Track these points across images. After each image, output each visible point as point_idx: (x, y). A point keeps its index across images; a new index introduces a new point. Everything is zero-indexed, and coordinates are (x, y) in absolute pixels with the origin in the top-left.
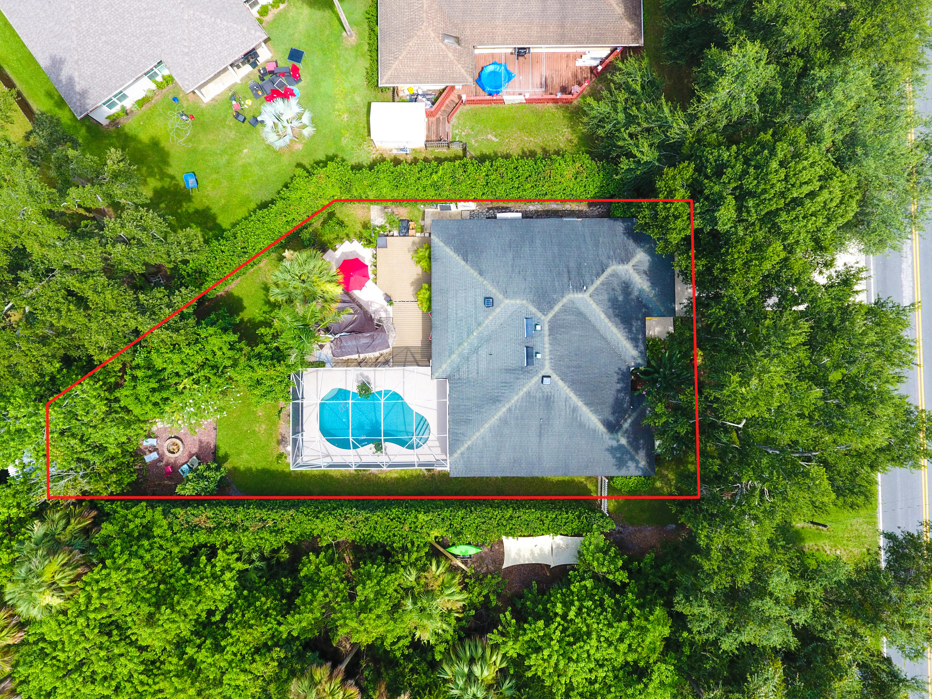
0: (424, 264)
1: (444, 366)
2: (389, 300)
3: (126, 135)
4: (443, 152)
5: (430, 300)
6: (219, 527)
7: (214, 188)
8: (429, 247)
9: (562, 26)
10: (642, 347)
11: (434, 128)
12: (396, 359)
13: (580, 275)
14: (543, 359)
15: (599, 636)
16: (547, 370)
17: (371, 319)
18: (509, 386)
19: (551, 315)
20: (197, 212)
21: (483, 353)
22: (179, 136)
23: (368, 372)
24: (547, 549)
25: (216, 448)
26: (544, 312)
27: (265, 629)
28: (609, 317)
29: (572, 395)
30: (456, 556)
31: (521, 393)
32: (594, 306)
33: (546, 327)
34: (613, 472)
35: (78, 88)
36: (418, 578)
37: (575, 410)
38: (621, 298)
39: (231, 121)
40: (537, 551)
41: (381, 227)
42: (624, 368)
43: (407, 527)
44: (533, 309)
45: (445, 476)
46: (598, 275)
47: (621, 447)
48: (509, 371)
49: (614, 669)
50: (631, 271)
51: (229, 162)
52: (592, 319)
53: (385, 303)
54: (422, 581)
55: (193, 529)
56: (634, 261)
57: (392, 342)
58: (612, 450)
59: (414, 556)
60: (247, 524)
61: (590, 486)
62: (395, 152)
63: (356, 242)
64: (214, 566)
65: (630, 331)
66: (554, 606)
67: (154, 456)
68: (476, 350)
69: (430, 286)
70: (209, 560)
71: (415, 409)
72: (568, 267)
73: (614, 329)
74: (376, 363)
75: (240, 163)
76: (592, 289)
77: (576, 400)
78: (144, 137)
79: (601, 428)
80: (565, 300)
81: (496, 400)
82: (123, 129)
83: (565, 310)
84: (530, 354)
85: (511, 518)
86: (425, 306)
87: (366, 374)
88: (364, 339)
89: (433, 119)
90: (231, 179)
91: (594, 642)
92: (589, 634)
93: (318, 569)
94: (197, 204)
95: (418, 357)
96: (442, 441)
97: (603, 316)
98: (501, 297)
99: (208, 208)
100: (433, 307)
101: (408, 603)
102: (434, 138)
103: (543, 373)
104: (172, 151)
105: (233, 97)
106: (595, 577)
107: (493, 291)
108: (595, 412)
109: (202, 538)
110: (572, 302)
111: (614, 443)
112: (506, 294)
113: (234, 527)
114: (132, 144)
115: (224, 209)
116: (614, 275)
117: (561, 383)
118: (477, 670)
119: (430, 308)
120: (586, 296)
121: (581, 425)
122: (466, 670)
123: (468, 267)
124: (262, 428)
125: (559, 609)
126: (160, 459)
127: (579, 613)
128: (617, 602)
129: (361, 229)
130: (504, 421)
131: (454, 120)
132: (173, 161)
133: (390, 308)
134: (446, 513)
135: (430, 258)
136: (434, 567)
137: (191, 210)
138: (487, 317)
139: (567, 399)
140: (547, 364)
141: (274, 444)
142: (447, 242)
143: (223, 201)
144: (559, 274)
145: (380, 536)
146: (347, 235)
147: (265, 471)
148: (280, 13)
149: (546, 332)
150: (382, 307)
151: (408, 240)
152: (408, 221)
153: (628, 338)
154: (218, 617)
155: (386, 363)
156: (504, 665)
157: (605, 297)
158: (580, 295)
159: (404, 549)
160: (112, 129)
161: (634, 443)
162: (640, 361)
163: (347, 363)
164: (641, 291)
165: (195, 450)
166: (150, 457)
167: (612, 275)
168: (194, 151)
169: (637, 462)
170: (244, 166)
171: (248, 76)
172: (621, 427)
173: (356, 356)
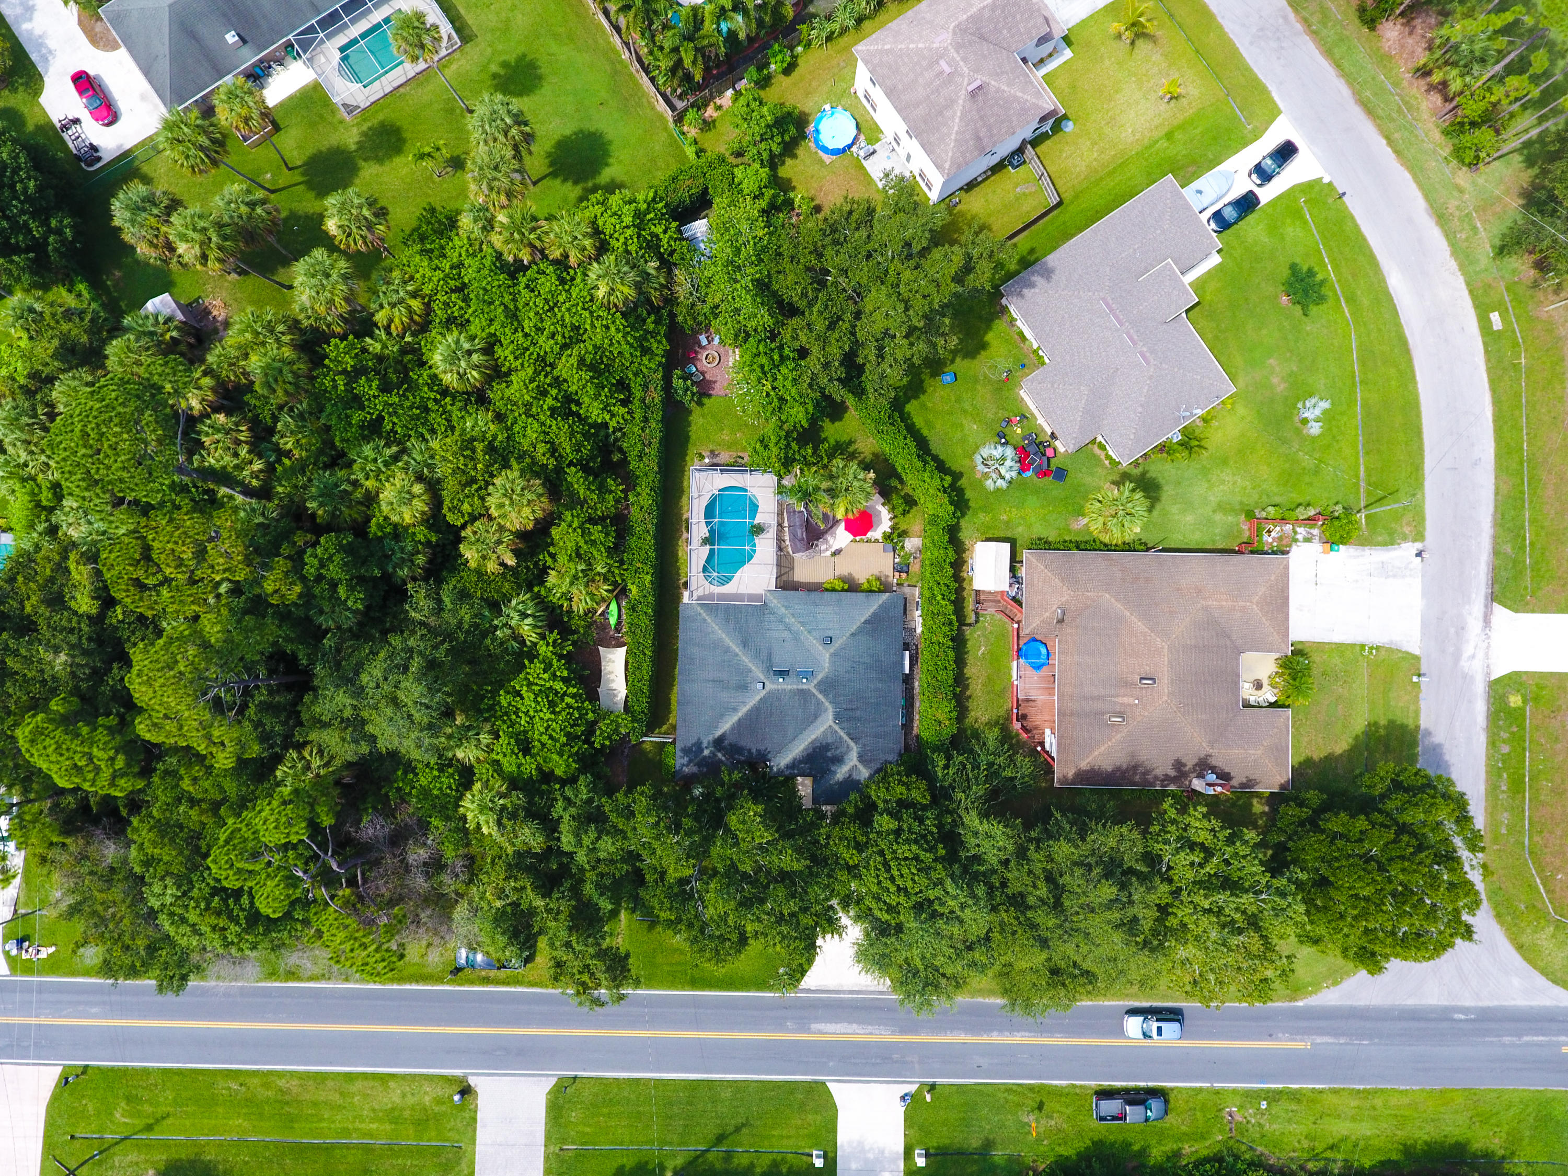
0: (866, 586)
1: (775, 601)
2: (836, 553)
3: (992, 320)
4: (970, 605)
5: (834, 590)
6: (646, 407)
7: (942, 398)
8: (880, 591)
9: (1072, 714)
10: (787, 773)
11: (991, 597)
12: (784, 558)
13: (849, 720)
14: (779, 683)
15: (552, 721)
16: (769, 686)
17: (818, 539)
18: (757, 654)
19: (814, 691)
20: (922, 381)
21: (786, 634)
22: (990, 367)
23: (772, 533)
24: (614, 686)
25: (709, 396)
26: (818, 686)
27: (568, 451)
28: (812, 743)
29: (748, 707)
30: (608, 606)
31: (750, 665)
32: (822, 729)
33: (805, 687)
34: (679, 745)
35: (1025, 291)
36: (599, 574)
37: (735, 710)
38: (829, 754)
39: (1002, 414)
40: (612, 677)
41: (903, 547)
42: (769, 756)
43: (639, 565)
44: (820, 677)
45: (678, 598)
46: (848, 734)
47: (702, 751)
48: (770, 655)
49: (527, 732)
50: (851, 764)
51: (965, 412)
52: (811, 728)
53: (833, 550)
54: (597, 578)
55: (645, 387)
56: (861, 767)
57: (797, 556)
58: (698, 744)
59: (617, 571)
60: (648, 431)
61: (665, 727)
62: (970, 561)
63: (890, 524)
64: (614, 405)
65: (800, 762)
66: (574, 687)
67: (704, 342)
68: (788, 628)
69: (846, 591)
70: (621, 400)
71: (738, 575)
72: (857, 709)
73: (802, 747)
74: (780, 540)
75: (964, 422)
76: (837, 728)
77: (743, 710)
78: (990, 337)
79: (718, 733)
80: (827, 704)
81: (745, 644)
82: (998, 318)
83: (819, 703)
84: (783, 673)
85: (645, 654)
86: (828, 586)
87: (771, 530)
88: (801, 533)
89: (999, 598)
90: (950, 413)
91: (548, 716)
92: (553, 712)
93: (611, 492)
94: (928, 381)
95: (784, 578)
96: (711, 596)
97: (813, 737)
98: (832, 651)
99: (924, 392)
100: (826, 593)
101: (581, 567)
102: (982, 597)
103: (767, 683)
104: (976, 361)
105: (1023, 417)
106: (595, 723)
107: (837, 644)
108: (733, 728)
109: (638, 393)
110: (826, 710)
111: (705, 744)
112: (834, 655)
113: (646, 420)
114: (983, 326)
115: (924, 406)
116: (849, 749)
117: (758, 698)
118: (529, 621)
119: (827, 590)
120: (831, 722)
121: (722, 716)
122: (529, 612)
123: (858, 624)
124: (725, 436)
125: (572, 690)
126: (700, 346)
127: (569, 706)
128: (578, 737)
129: (902, 528)
130: (727, 650)
131: (999, 616)
132: (966, 362)
133: (829, 553)
134: (650, 599)
135: (871, 591)
136: (606, 587)
137: (923, 376)
138: (815, 638)
139: (744, 703)
140: (774, 687)
141: (711, 447)
142: (881, 606)
143: (930, 405)
144: (851, 701)
145: (633, 542)
146: (895, 517)
147: (687, 438)
148: (1101, 460)
149: (800, 687)
150: (830, 547)
151: (890, 572)
152: (907, 572)
153: (795, 759)
154: (574, 408)
155: (780, 549)
156: (528, 643)
157: (830, 740)
158: (831, 717)
159: (622, 562)
160: (998, 308)
161: (703, 763)
162: (775, 769)
163: (780, 514)
164: (835, 773)
165: (708, 377)
166: (703, 340)
167: (848, 747)
168: (976, 381)
169: (687, 765)
170: (962, 425)
171: (1043, 430)
172: (719, 751)
173: (786, 524)
